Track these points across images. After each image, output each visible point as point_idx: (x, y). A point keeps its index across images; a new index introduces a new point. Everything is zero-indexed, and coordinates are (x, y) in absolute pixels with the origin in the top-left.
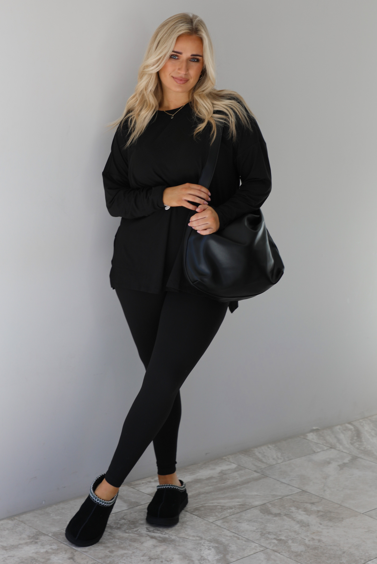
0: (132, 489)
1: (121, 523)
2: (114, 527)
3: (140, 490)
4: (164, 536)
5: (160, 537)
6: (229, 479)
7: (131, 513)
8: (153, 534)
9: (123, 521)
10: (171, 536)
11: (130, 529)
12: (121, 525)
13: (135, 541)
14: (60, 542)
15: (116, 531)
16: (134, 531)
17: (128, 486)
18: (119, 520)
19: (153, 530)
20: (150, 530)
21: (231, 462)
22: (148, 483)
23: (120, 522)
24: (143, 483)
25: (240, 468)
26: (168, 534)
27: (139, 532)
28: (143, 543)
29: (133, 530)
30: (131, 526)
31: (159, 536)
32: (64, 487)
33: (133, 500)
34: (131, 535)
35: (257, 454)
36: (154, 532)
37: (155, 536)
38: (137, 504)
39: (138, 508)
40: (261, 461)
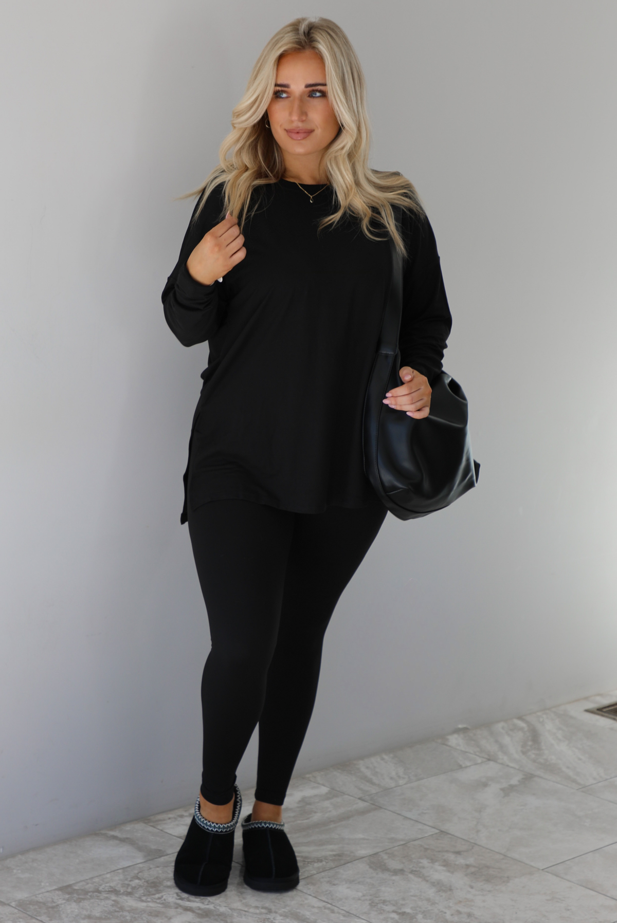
0: (151, 829)
1: (133, 885)
2: (122, 891)
3: (165, 831)
4: (207, 907)
5: (200, 909)
6: (315, 812)
7: (150, 868)
8: (188, 904)
9: (137, 881)
10: (218, 907)
11: (149, 895)
12: (133, 888)
13: (157, 916)
14: (29, 915)
15: (125, 898)
16: (155, 899)
17: (145, 823)
18: (129, 879)
19: (188, 898)
20: (183, 897)
21: (319, 784)
22: (179, 819)
23: (131, 883)
24: (169, 818)
25: (334, 793)
26: (213, 903)
27: (165, 900)
28: (170, 918)
29: (153, 896)
30: (151, 890)
31: (198, 907)
32: (37, 825)
33: (153, 847)
34: (151, 904)
35: (363, 769)
36: (189, 901)
37: (191, 907)
38: (160, 853)
39: (162, 859)
40: (370, 781)
